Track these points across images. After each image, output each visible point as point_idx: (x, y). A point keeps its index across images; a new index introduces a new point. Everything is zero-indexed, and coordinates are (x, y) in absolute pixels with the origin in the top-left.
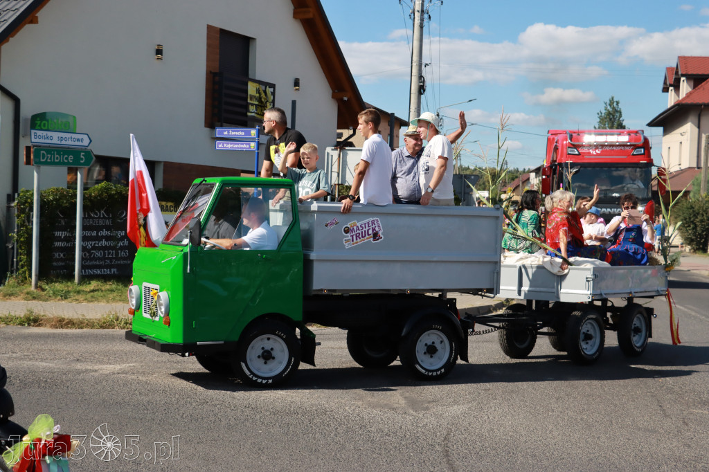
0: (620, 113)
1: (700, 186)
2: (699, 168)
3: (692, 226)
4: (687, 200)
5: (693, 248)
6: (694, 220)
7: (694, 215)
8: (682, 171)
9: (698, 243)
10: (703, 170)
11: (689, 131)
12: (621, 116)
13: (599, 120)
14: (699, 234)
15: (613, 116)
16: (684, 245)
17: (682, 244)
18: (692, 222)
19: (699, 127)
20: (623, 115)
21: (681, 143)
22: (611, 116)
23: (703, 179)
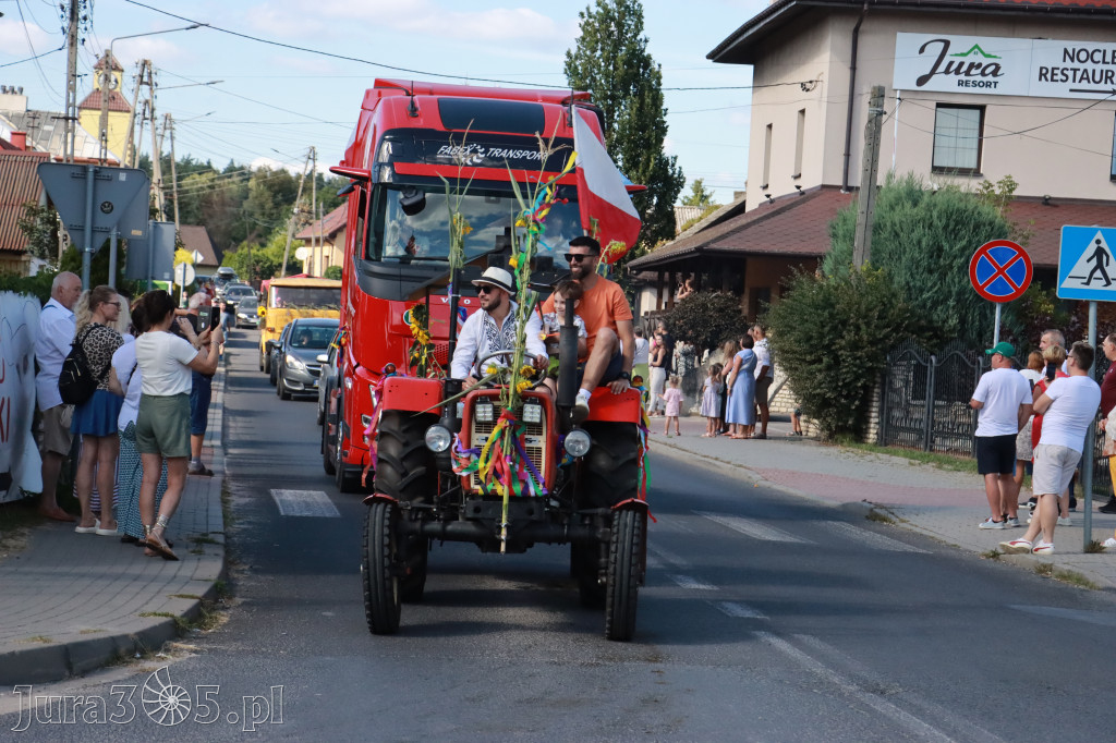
0: (640, 17)
1: (852, 240)
2: (849, 189)
3: (825, 359)
4: (814, 280)
5: (828, 427)
6: (832, 343)
7: (834, 328)
8: (803, 197)
9: (843, 412)
10: (863, 194)
11: (825, 78)
12: (639, 26)
13: (580, 33)
14: (845, 385)
15: (620, 25)
16: (803, 418)
17: (798, 414)
18: (827, 347)
19: (854, 68)
20: (645, 26)
21: (803, 112)
22: (613, 28)
23: (861, 219)
